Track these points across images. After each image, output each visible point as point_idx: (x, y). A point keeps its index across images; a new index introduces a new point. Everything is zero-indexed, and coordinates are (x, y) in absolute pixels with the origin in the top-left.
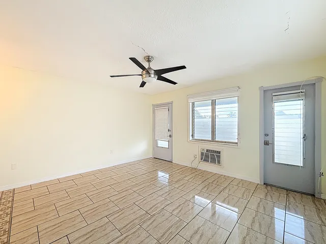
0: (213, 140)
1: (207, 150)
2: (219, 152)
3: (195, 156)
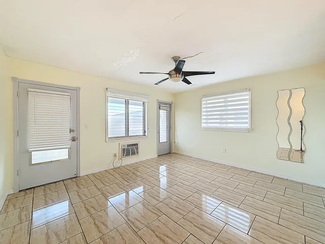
0: (127, 135)
1: (128, 146)
2: (137, 144)
3: (115, 155)
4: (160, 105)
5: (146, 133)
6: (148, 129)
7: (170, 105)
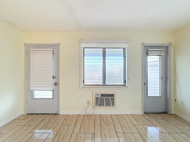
0: (104, 84)
1: (102, 95)
2: (113, 95)
3: (88, 103)
4: (148, 50)
5: (126, 83)
6: (128, 79)
7: (167, 47)
